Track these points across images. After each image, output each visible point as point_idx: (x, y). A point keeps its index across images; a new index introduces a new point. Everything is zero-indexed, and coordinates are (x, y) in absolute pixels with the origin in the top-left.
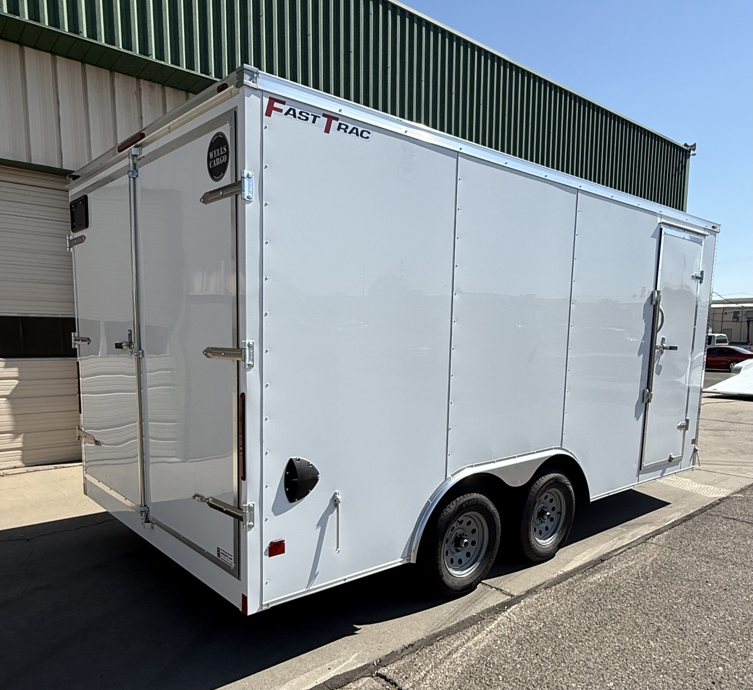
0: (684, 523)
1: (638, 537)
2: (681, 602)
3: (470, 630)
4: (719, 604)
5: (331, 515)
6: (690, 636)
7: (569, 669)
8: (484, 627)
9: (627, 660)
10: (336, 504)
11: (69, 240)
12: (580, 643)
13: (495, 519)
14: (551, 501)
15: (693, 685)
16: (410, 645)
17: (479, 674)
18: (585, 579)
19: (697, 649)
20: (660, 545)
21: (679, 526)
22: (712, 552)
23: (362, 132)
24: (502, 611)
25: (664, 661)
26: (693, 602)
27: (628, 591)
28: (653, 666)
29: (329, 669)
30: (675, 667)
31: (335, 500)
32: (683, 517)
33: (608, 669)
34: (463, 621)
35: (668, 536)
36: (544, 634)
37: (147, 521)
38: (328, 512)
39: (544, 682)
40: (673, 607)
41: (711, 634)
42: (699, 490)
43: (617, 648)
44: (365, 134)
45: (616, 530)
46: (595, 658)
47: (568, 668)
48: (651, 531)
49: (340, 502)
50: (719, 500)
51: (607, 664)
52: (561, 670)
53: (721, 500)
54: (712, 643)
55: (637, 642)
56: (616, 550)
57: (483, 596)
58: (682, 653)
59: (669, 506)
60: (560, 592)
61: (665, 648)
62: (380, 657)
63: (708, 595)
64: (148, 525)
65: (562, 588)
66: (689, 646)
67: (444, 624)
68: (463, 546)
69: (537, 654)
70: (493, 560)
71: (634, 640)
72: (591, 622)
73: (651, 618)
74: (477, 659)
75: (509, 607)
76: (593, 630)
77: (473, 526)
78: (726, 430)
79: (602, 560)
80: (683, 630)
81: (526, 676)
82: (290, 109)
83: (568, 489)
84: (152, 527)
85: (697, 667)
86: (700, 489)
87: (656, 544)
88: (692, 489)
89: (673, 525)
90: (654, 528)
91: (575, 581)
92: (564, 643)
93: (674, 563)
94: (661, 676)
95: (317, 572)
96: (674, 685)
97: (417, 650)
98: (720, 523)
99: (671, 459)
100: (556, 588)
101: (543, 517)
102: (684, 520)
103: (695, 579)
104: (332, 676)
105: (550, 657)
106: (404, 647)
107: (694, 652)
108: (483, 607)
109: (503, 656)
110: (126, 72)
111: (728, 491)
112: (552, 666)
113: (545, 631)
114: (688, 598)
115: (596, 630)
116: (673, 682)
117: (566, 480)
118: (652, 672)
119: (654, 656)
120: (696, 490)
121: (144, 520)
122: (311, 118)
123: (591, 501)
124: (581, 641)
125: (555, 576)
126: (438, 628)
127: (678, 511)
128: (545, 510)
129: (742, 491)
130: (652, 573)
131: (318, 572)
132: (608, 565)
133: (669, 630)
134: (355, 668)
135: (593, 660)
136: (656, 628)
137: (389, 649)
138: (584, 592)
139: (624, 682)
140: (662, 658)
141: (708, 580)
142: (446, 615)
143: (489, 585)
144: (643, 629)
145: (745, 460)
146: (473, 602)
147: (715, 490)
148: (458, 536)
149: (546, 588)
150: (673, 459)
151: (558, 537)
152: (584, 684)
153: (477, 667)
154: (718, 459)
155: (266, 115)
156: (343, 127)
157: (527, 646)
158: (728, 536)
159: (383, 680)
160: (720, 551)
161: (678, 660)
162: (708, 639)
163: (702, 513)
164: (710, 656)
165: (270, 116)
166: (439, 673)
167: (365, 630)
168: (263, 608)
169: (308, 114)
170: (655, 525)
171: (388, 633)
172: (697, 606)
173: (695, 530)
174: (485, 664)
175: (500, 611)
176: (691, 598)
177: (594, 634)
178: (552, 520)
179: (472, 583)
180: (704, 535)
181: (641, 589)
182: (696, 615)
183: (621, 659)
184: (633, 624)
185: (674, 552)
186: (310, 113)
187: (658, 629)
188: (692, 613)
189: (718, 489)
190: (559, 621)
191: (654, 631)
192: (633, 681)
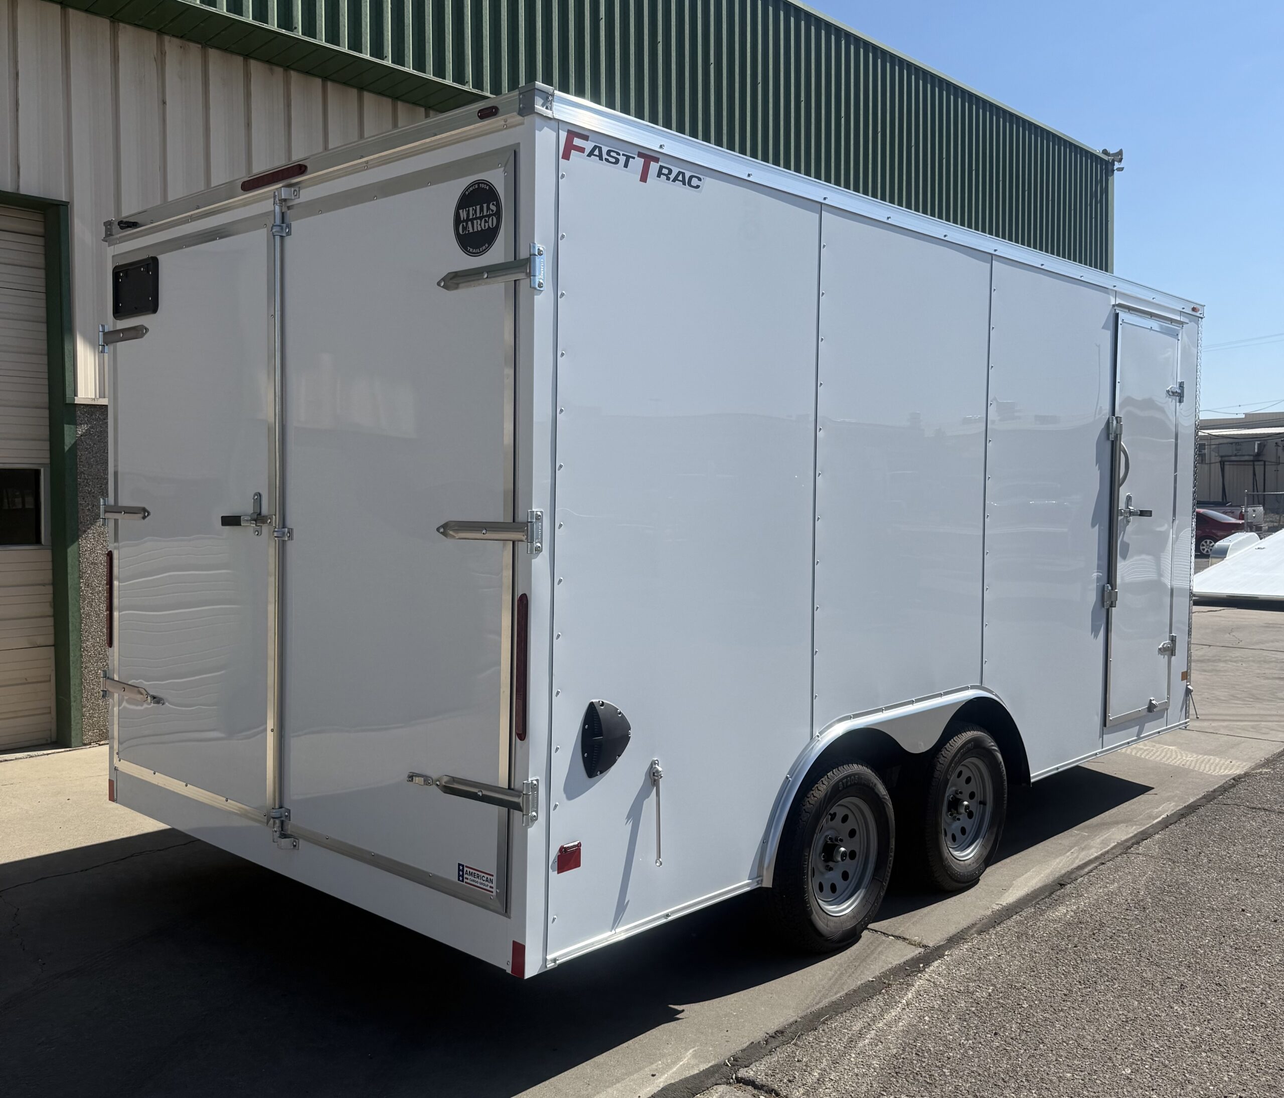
0: (1184, 819)
1: (1113, 844)
2: (1208, 943)
3: (873, 1003)
4: (1270, 943)
5: (647, 800)
6: (1236, 994)
7: (1054, 1052)
8: (894, 998)
9: (1143, 1034)
10: (655, 780)
11: (103, 331)
12: (1062, 1013)
13: (887, 809)
14: (968, 780)
15: (1256, 1064)
16: (777, 1031)
17: (911, 1069)
18: (1041, 915)
19: (1250, 1013)
20: (1152, 857)
21: (1177, 825)
22: (1240, 864)
23: (691, 177)
24: (916, 971)
25: (1203, 1033)
26: (1228, 943)
27: (1118, 930)
28: (1187, 1040)
29: (653, 1075)
30: (1222, 1041)
31: (654, 773)
32: (1179, 810)
33: (1116, 1048)
34: (855, 991)
35: (1163, 842)
36: (999, 1003)
37: (284, 836)
38: (643, 795)
39: (1019, 1074)
40: (1197, 952)
41: (1268, 989)
42: (1196, 765)
43: (1123, 1018)
44: (695, 182)
45: (1072, 836)
46: (1091, 1034)
47: (1052, 1051)
48: (1131, 835)
49: (662, 777)
50: (1234, 779)
51: (1114, 1042)
52: (1041, 1055)
53: (1237, 780)
54: (1271, 1002)
55: (1152, 1007)
56: (1080, 868)
57: (875, 949)
58: (1227, 1019)
59: (1153, 791)
60: (1005, 938)
61: (1199, 1013)
62: (733, 1052)
63: (1249, 931)
64: (285, 842)
65: (1007, 931)
66: (1237, 1010)
67: (825, 996)
68: (839, 859)
69: (996, 1034)
70: (886, 885)
71: (1147, 1004)
72: (1070, 980)
73: (1166, 970)
74: (899, 1046)
75: (927, 964)
76: (1076, 992)
77: (851, 824)
78: (1220, 660)
79: (1061, 885)
80: (1221, 985)
81: (988, 1066)
82: (595, 147)
83: (995, 758)
84: (295, 846)
85: (1256, 1038)
86: (1197, 762)
87: (1144, 855)
88: (1183, 763)
89: (1166, 824)
90: (1135, 829)
91: (1026, 920)
92: (1036, 1014)
93: (1182, 884)
94: (1204, 1054)
95: (626, 901)
96: (1228, 1066)
97: (793, 1039)
98: (1244, 816)
99: (1151, 707)
100: (997, 932)
101: (956, 809)
102: (1182, 815)
103: (1223, 907)
104: (662, 1086)
105: (1018, 1037)
106: (767, 1036)
107: (1247, 1017)
108: (883, 967)
109: (941, 1039)
110: (140, 23)
111: (1244, 764)
112: (1025, 1050)
113: (998, 999)
114: (1218, 937)
115: (1082, 993)
116: (1223, 1063)
117: (993, 744)
118: (1187, 1049)
119: (1185, 1027)
120: (1190, 765)
121: (278, 834)
122: (622, 159)
123: (1032, 781)
124: (1062, 1010)
125: (989, 912)
126: (817, 1004)
127: (1169, 799)
128: (959, 796)
129: (1268, 763)
130: (1150, 900)
131: (628, 902)
132: (1074, 892)
133: (1199, 987)
134: (696, 1072)
135: (1089, 1037)
136: (1178, 985)
137: (745, 1039)
138: (1045, 935)
139: (1147, 1066)
140: (1198, 1029)
141: (1243, 907)
142: (823, 982)
143: (881, 932)
144: (1157, 987)
145: (1262, 712)
146: (863, 959)
147: (1222, 762)
148: (829, 842)
149: (980, 932)
150: (1155, 706)
151: (983, 846)
152: (1083, 1073)
153: (903, 1058)
154: (1215, 710)
155: (562, 158)
156: (665, 171)
157: (976, 1022)
158: (1261, 837)
159: (750, 1087)
160: (1254, 861)
161: (1224, 1030)
162: (1265, 996)
163: (1209, 802)
164: (1273, 1021)
165: (568, 159)
166: (843, 1070)
167: (692, 1012)
168: (548, 966)
169: (618, 154)
170: (1136, 825)
171: (734, 1016)
172: (1236, 948)
173: (1206, 830)
174: (914, 1052)
175: (912, 972)
176: (1224, 937)
177: (1080, 1000)
178: (970, 815)
179: (855, 926)
180: (1222, 838)
181: (1138, 926)
182: (1237, 962)
183: (1133, 1033)
184: (1139, 980)
185: (1179, 866)
186: (621, 153)
187: (1182, 985)
188: (1230, 959)
189: (1228, 762)
190: (1018, 982)
191: (1176, 989)
192: (1161, 1064)
